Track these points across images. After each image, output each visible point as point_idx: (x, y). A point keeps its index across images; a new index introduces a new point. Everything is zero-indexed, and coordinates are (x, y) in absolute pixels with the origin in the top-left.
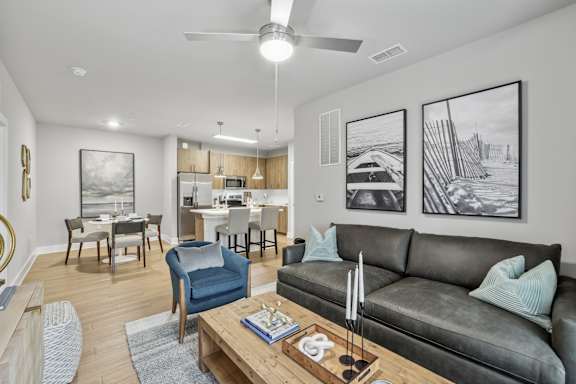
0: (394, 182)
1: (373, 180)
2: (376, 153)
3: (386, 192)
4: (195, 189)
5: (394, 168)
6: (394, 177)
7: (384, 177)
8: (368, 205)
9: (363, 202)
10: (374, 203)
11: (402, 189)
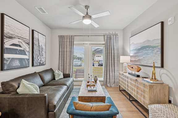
0: (26, 55)
1: (19, 54)
2: (20, 40)
3: (24, 59)
5: (26, 49)
6: (27, 53)
7: (23, 52)
8: (17, 66)
9: (14, 65)
10: (19, 65)
11: (29, 58)
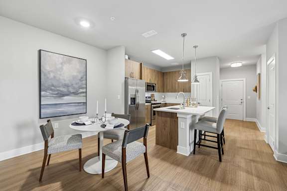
4: (137, 91)
